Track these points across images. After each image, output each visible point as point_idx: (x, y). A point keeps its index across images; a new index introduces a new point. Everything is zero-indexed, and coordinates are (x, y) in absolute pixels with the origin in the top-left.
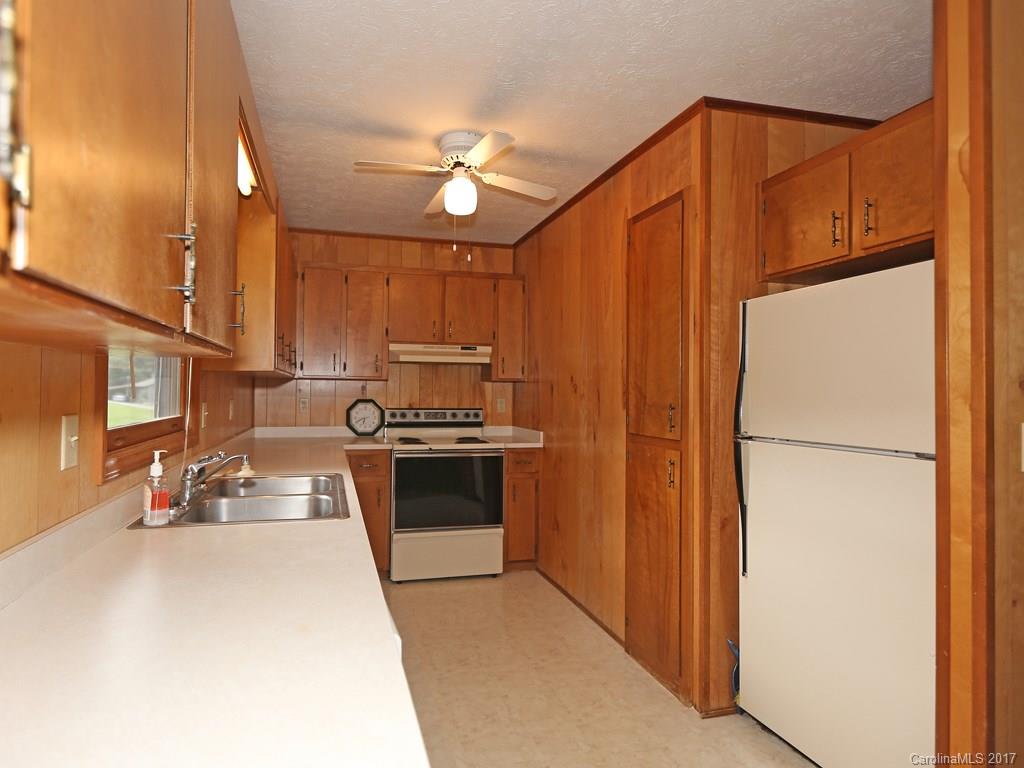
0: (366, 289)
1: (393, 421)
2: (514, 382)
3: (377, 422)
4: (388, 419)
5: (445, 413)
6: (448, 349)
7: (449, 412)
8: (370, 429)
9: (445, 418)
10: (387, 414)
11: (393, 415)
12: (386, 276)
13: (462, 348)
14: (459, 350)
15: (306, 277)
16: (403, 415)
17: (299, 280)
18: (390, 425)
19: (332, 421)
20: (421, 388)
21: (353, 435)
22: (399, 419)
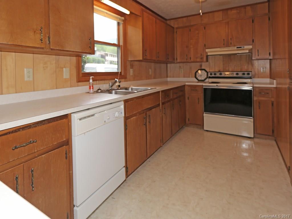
0: (197, 32)
1: (211, 76)
2: (270, 59)
3: (206, 76)
4: (209, 75)
5: (233, 73)
6: (230, 48)
7: (235, 73)
8: (203, 79)
9: (233, 75)
10: (209, 73)
11: (211, 74)
12: (204, 26)
13: (237, 48)
14: (236, 49)
15: (177, 32)
16: (215, 74)
17: (175, 34)
18: (210, 77)
19: (191, 76)
20: (223, 64)
21: (197, 81)
22: (213, 75)
